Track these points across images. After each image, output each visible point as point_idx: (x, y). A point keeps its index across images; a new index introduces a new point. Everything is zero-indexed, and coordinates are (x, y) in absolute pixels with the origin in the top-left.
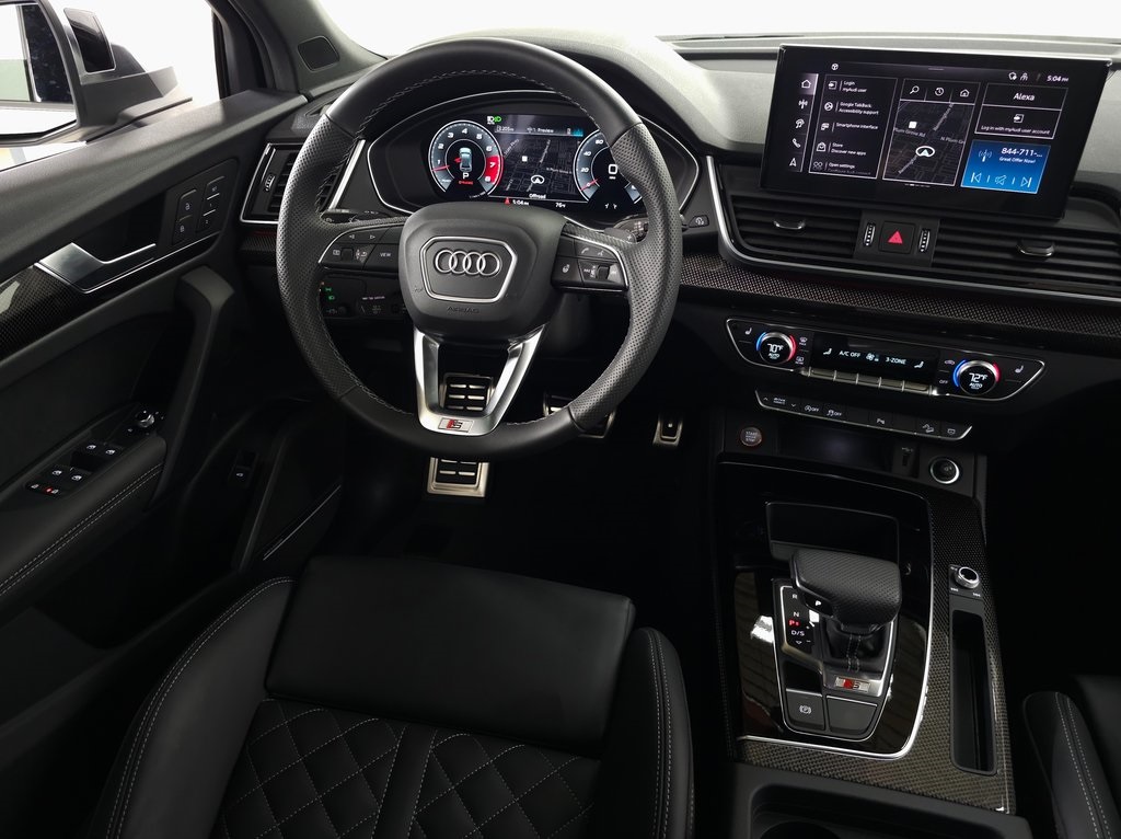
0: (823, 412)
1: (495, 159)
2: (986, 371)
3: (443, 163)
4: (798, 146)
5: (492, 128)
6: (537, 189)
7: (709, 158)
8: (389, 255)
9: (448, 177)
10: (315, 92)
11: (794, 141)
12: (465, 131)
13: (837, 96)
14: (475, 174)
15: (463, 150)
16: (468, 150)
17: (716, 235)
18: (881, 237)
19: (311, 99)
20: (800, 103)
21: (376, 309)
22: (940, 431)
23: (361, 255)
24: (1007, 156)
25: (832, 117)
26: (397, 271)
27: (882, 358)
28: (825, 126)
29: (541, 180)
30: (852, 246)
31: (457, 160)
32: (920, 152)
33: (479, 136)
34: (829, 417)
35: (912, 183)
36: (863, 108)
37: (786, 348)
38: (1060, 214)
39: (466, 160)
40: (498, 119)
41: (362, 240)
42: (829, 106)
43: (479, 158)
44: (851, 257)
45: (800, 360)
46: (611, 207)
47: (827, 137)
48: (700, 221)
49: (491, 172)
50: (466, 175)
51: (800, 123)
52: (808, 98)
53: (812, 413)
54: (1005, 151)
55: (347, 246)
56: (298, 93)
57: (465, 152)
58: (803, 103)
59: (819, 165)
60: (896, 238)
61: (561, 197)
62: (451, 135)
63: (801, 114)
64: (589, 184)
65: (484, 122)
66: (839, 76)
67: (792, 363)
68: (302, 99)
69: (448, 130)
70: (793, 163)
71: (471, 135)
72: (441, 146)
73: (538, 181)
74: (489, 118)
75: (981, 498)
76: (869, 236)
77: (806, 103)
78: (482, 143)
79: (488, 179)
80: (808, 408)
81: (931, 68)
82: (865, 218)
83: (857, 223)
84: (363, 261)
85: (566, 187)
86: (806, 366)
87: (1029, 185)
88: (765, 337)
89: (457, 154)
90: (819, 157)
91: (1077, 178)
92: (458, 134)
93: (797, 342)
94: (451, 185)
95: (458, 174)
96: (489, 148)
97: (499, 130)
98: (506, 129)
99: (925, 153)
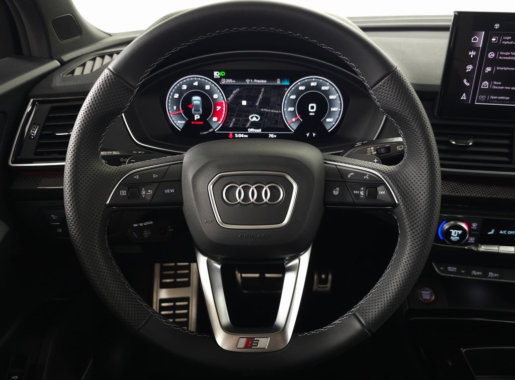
0: (485, 275)
1: (221, 104)
3: (178, 108)
4: (468, 84)
5: (217, 81)
6: (255, 125)
8: (172, 191)
9: (183, 119)
10: (66, 57)
11: (465, 81)
12: (196, 84)
13: (497, 48)
14: (205, 115)
15: (195, 98)
16: (198, 98)
19: (63, 63)
20: (470, 53)
21: (147, 235)
23: (147, 193)
25: (494, 62)
28: (489, 69)
29: (257, 118)
31: (190, 106)
33: (207, 87)
34: (490, 278)
37: (464, 232)
39: (197, 106)
40: (223, 74)
41: (145, 180)
42: (491, 55)
43: (208, 103)
45: (472, 240)
46: (311, 135)
47: (489, 77)
49: (218, 114)
50: (197, 117)
52: (476, 49)
53: (477, 276)
55: (133, 185)
56: (51, 58)
57: (196, 100)
58: (472, 53)
59: (483, 97)
61: (272, 130)
62: (185, 87)
63: (470, 61)
64: (294, 120)
65: (212, 77)
66: (499, 33)
68: (56, 63)
69: (183, 84)
70: (464, 97)
71: (201, 86)
72: (176, 96)
73: (255, 119)
74: (215, 73)
77: (474, 53)
78: (211, 92)
79: (215, 119)
80: (474, 272)
84: (149, 198)
85: (276, 122)
86: (476, 243)
88: (448, 225)
89: (190, 102)
90: (483, 92)
92: (190, 86)
93: (469, 226)
94: (185, 125)
95: (190, 116)
96: (215, 96)
97: (223, 82)
98: (230, 81)
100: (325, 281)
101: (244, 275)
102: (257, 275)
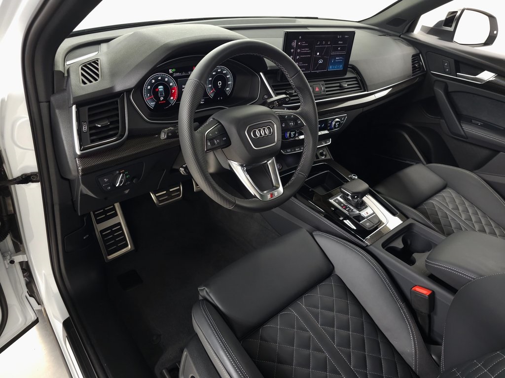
1: (174, 89)
2: (339, 122)
3: (150, 95)
5: (171, 75)
7: (261, 74)
8: (225, 139)
9: (154, 101)
12: (160, 78)
13: (301, 47)
14: (166, 98)
15: (160, 87)
16: (162, 87)
18: (314, 90)
23: (217, 142)
24: (337, 60)
25: (300, 54)
28: (298, 57)
31: (157, 93)
33: (166, 79)
35: (318, 71)
36: (307, 50)
39: (161, 92)
40: (174, 70)
42: (299, 51)
43: (167, 89)
46: (220, 99)
47: (298, 61)
48: (266, 97)
49: (173, 95)
50: (162, 99)
52: (293, 48)
53: (297, 151)
54: (337, 58)
58: (292, 50)
60: (317, 89)
62: (153, 81)
63: (292, 54)
64: (212, 91)
65: (168, 73)
66: (301, 41)
69: (151, 79)
71: (163, 79)
72: (149, 87)
74: (170, 70)
75: (332, 158)
78: (168, 82)
79: (172, 98)
80: (297, 149)
81: (322, 36)
87: (341, 67)
89: (157, 90)
91: (350, 64)
92: (156, 80)
94: (155, 105)
95: (158, 98)
96: (171, 84)
97: (175, 75)
98: (178, 74)
99: (321, 62)
101: (157, 195)
102: (165, 192)
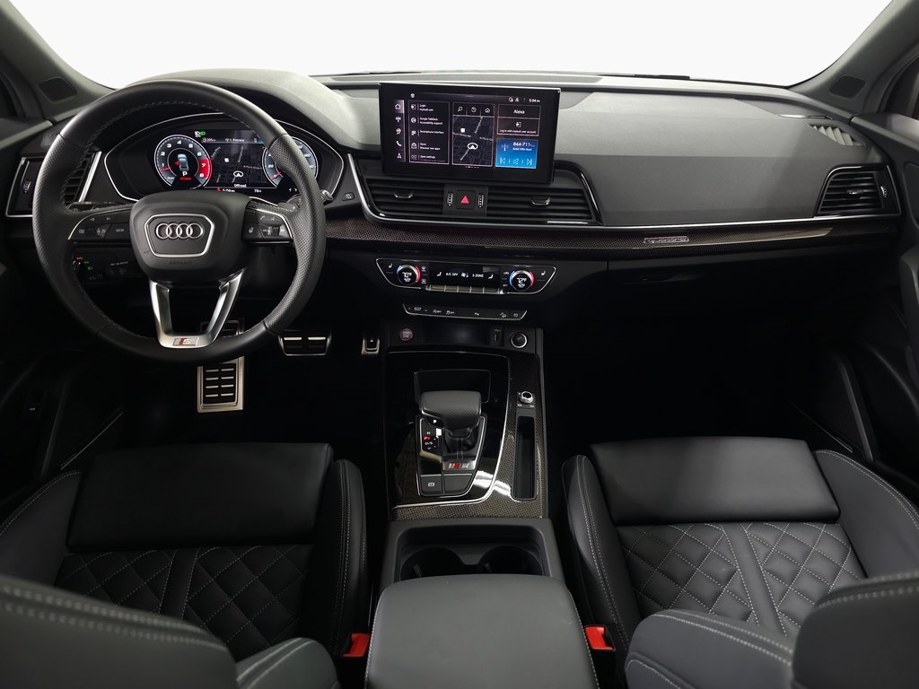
0: (444, 313)
1: (205, 161)
2: (525, 276)
3: (166, 166)
4: (400, 145)
5: (199, 140)
6: (239, 181)
7: (349, 155)
8: (123, 231)
9: (172, 175)
10: (59, 118)
11: (397, 142)
12: (180, 142)
13: (418, 114)
14: (191, 173)
15: (180, 156)
16: (184, 156)
17: (360, 205)
18: (457, 200)
19: (55, 123)
20: (396, 118)
21: (122, 271)
22: (510, 316)
23: (101, 232)
24: (516, 147)
25: (417, 126)
26: (130, 241)
27: (470, 275)
28: (414, 133)
29: (241, 174)
30: (441, 206)
31: (177, 163)
32: (470, 146)
33: (191, 146)
34: (448, 315)
35: (469, 166)
36: (432, 121)
37: (414, 274)
38: (549, 180)
39: (183, 163)
40: (203, 133)
41: (101, 221)
42: (413, 120)
43: (193, 160)
44: (441, 213)
45: (424, 281)
46: (293, 190)
47: (417, 139)
48: (348, 196)
49: (204, 170)
50: (185, 173)
51: (399, 131)
52: (400, 115)
53: (438, 314)
54: (515, 144)
55: (90, 226)
56: (44, 119)
57: (182, 157)
58: (398, 119)
59: (414, 157)
60: (465, 200)
61: (258, 185)
62: (169, 146)
63: (398, 125)
64: (275, 176)
65: (193, 136)
66: (415, 101)
67: (419, 283)
68: (49, 124)
69: (166, 142)
70: (399, 156)
71: (185, 145)
72: (163, 154)
73: (239, 175)
74: (196, 133)
75: (540, 353)
76: (450, 200)
77: (400, 119)
78: (194, 150)
79: (202, 175)
80: (435, 311)
81: (467, 96)
82: (446, 189)
83: (443, 192)
84: (103, 236)
85: (259, 178)
86: (428, 284)
87: (531, 164)
88: (400, 268)
89: (177, 159)
90: (414, 152)
91: (555, 158)
92: (175, 145)
93: (420, 269)
94: (175, 181)
95: (179, 173)
96: (199, 154)
97: (205, 140)
98: (210, 140)
99: (473, 147)
100: (374, 345)
101: (285, 339)
102: (300, 339)
